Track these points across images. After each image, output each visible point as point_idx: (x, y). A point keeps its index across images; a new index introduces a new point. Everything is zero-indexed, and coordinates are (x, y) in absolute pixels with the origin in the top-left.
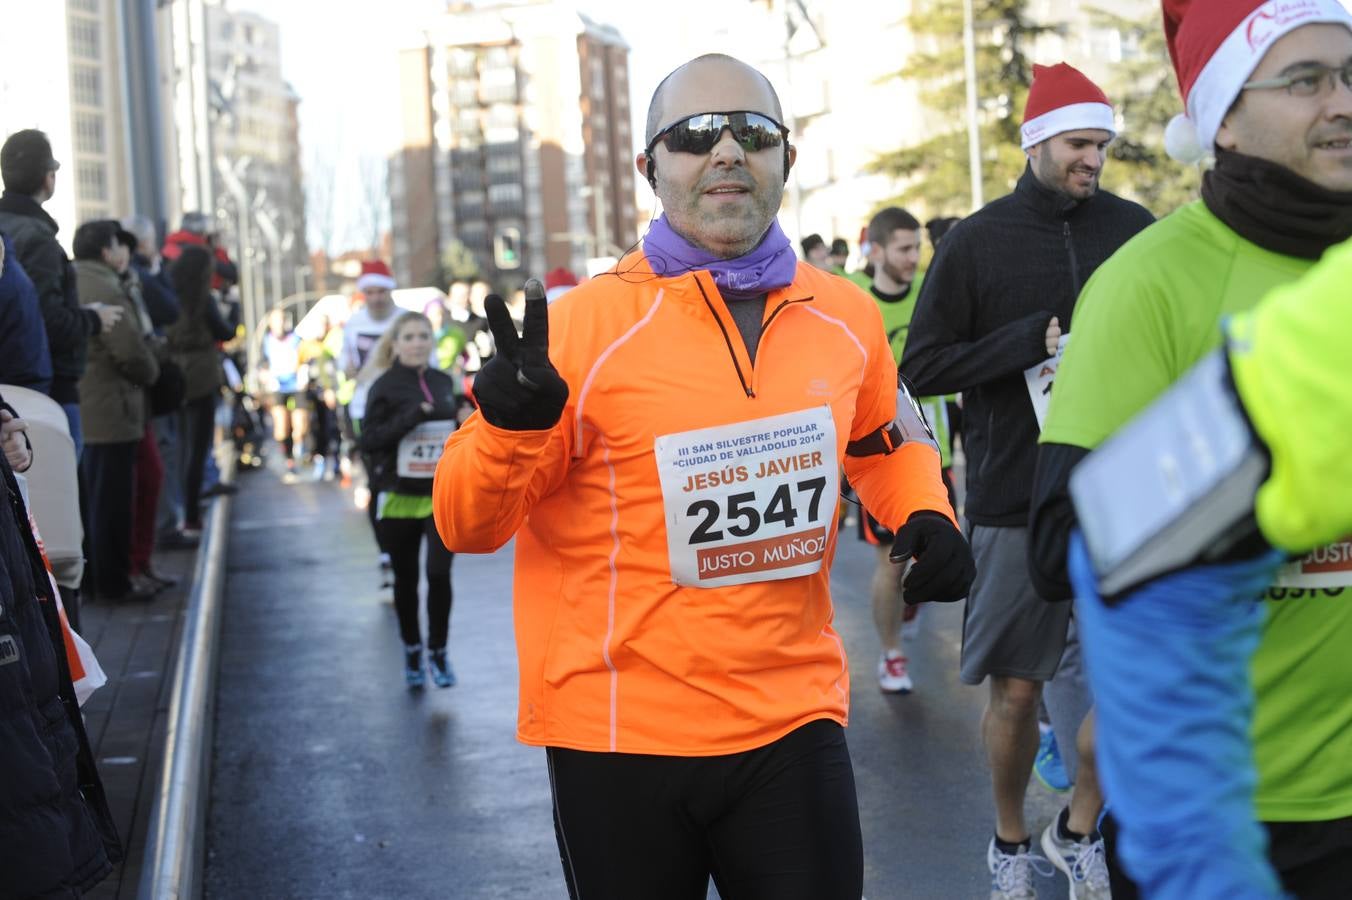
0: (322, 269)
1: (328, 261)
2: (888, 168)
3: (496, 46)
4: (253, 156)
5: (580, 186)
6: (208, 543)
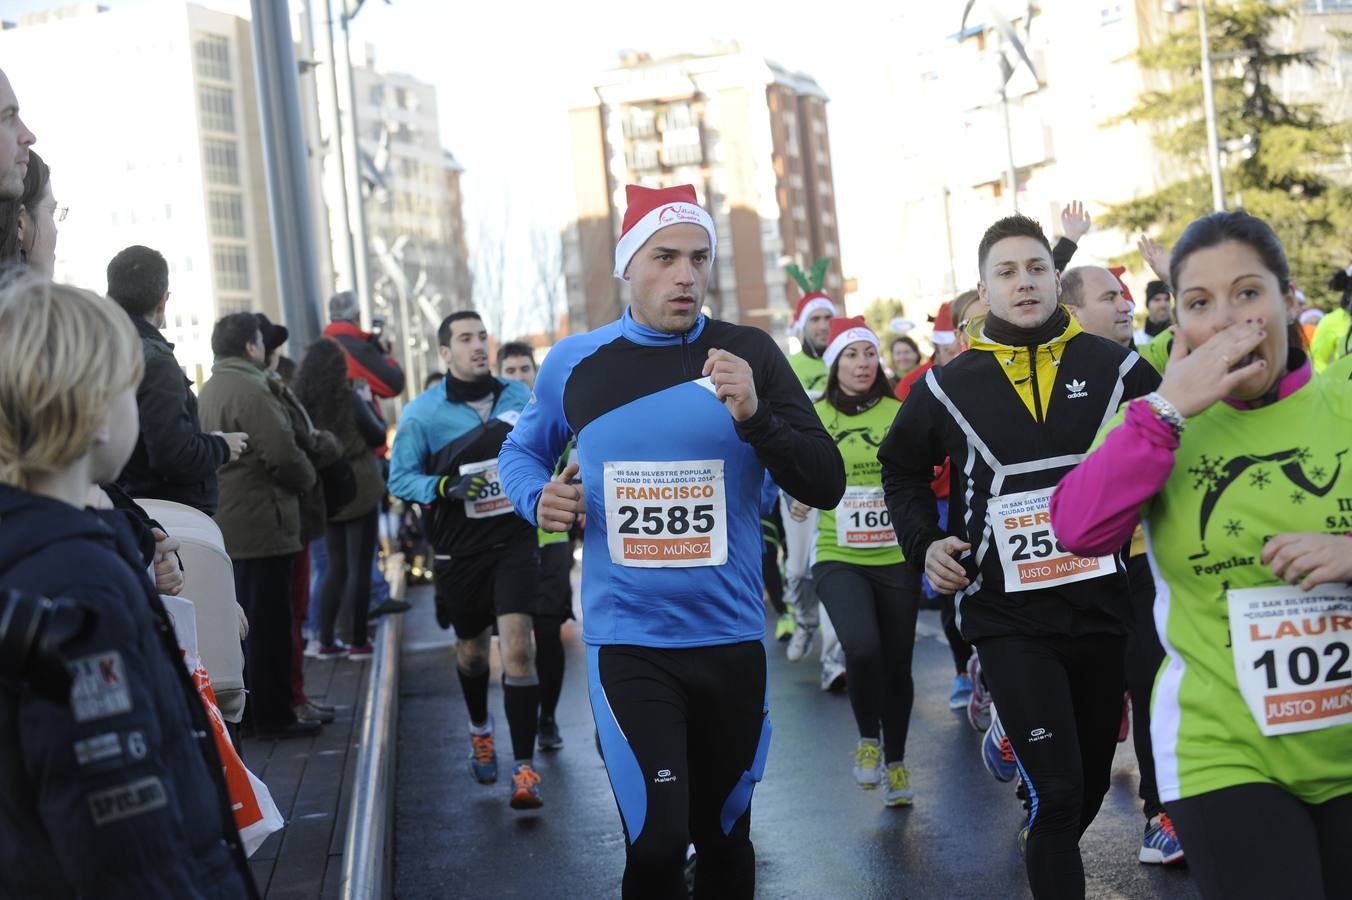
2: (1121, 220)
3: (678, 101)
4: (411, 234)
5: (778, 255)
6: (379, 667)
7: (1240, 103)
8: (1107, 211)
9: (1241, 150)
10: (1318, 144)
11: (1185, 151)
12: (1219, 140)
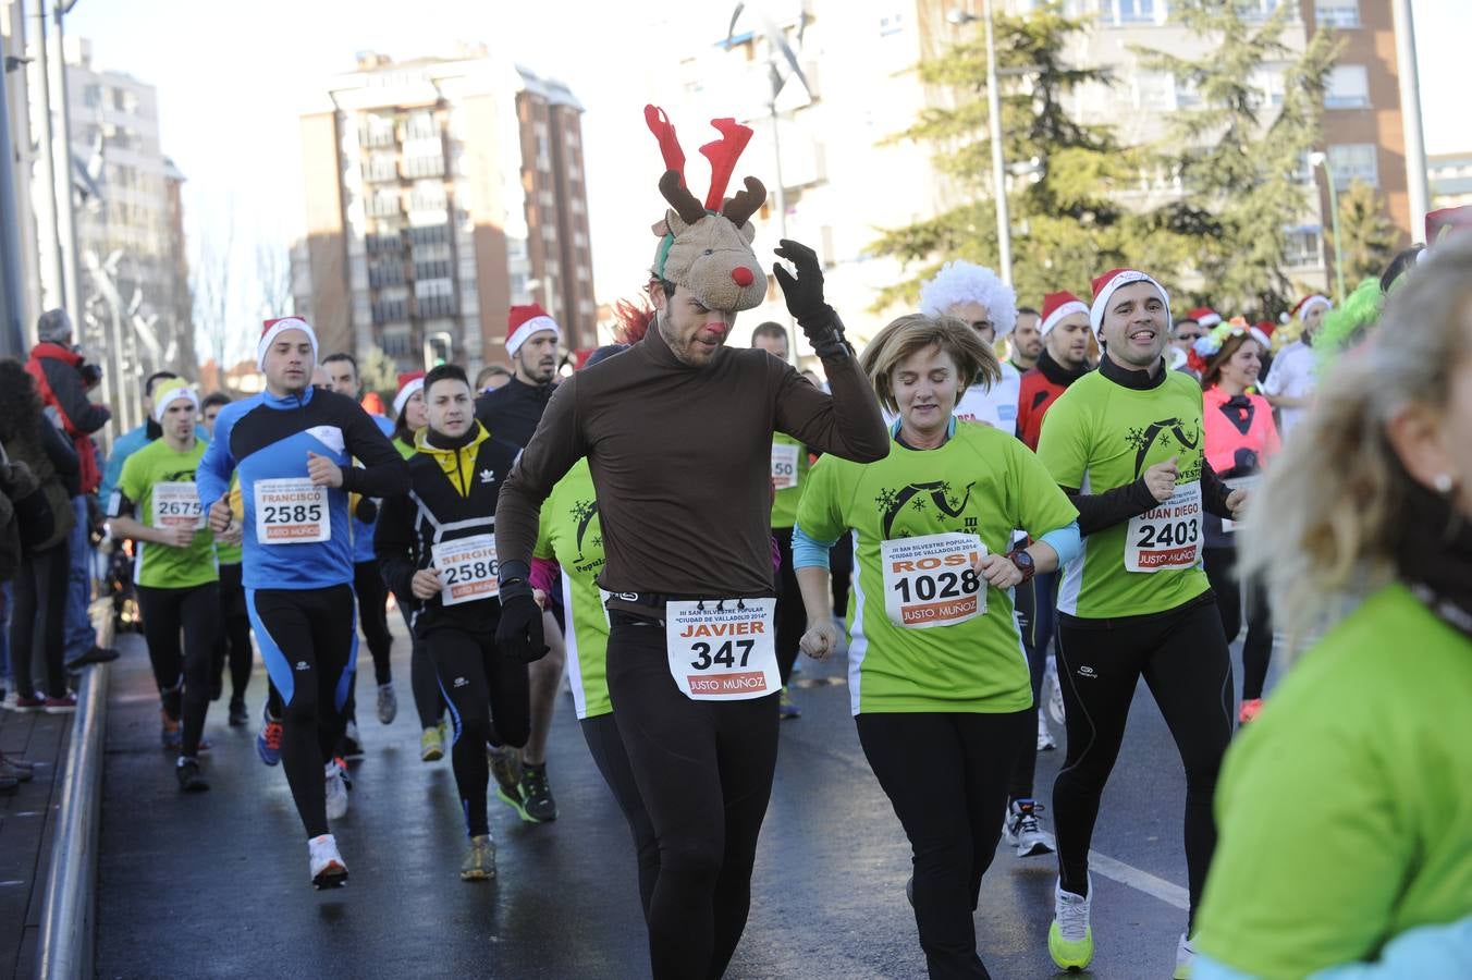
1: (221, 374)
2: (898, 247)
3: (420, 108)
4: (127, 248)
5: (525, 278)
6: (82, 721)
7: (1028, 123)
8: (883, 236)
9: (1028, 173)
10: (1111, 168)
11: (968, 173)
12: (1004, 162)
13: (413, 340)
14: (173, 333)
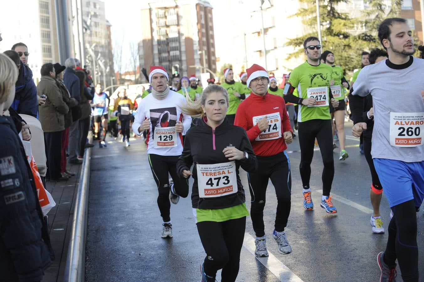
0: (119, 78)
1: (120, 75)
2: (293, 43)
3: (171, 8)
4: (97, 43)
5: (198, 51)
6: (85, 162)
7: (326, 12)
8: (289, 41)
9: (326, 25)
10: (347, 24)
11: (311, 25)
12: (320, 22)
13: (169, 66)
14: (108, 64)
